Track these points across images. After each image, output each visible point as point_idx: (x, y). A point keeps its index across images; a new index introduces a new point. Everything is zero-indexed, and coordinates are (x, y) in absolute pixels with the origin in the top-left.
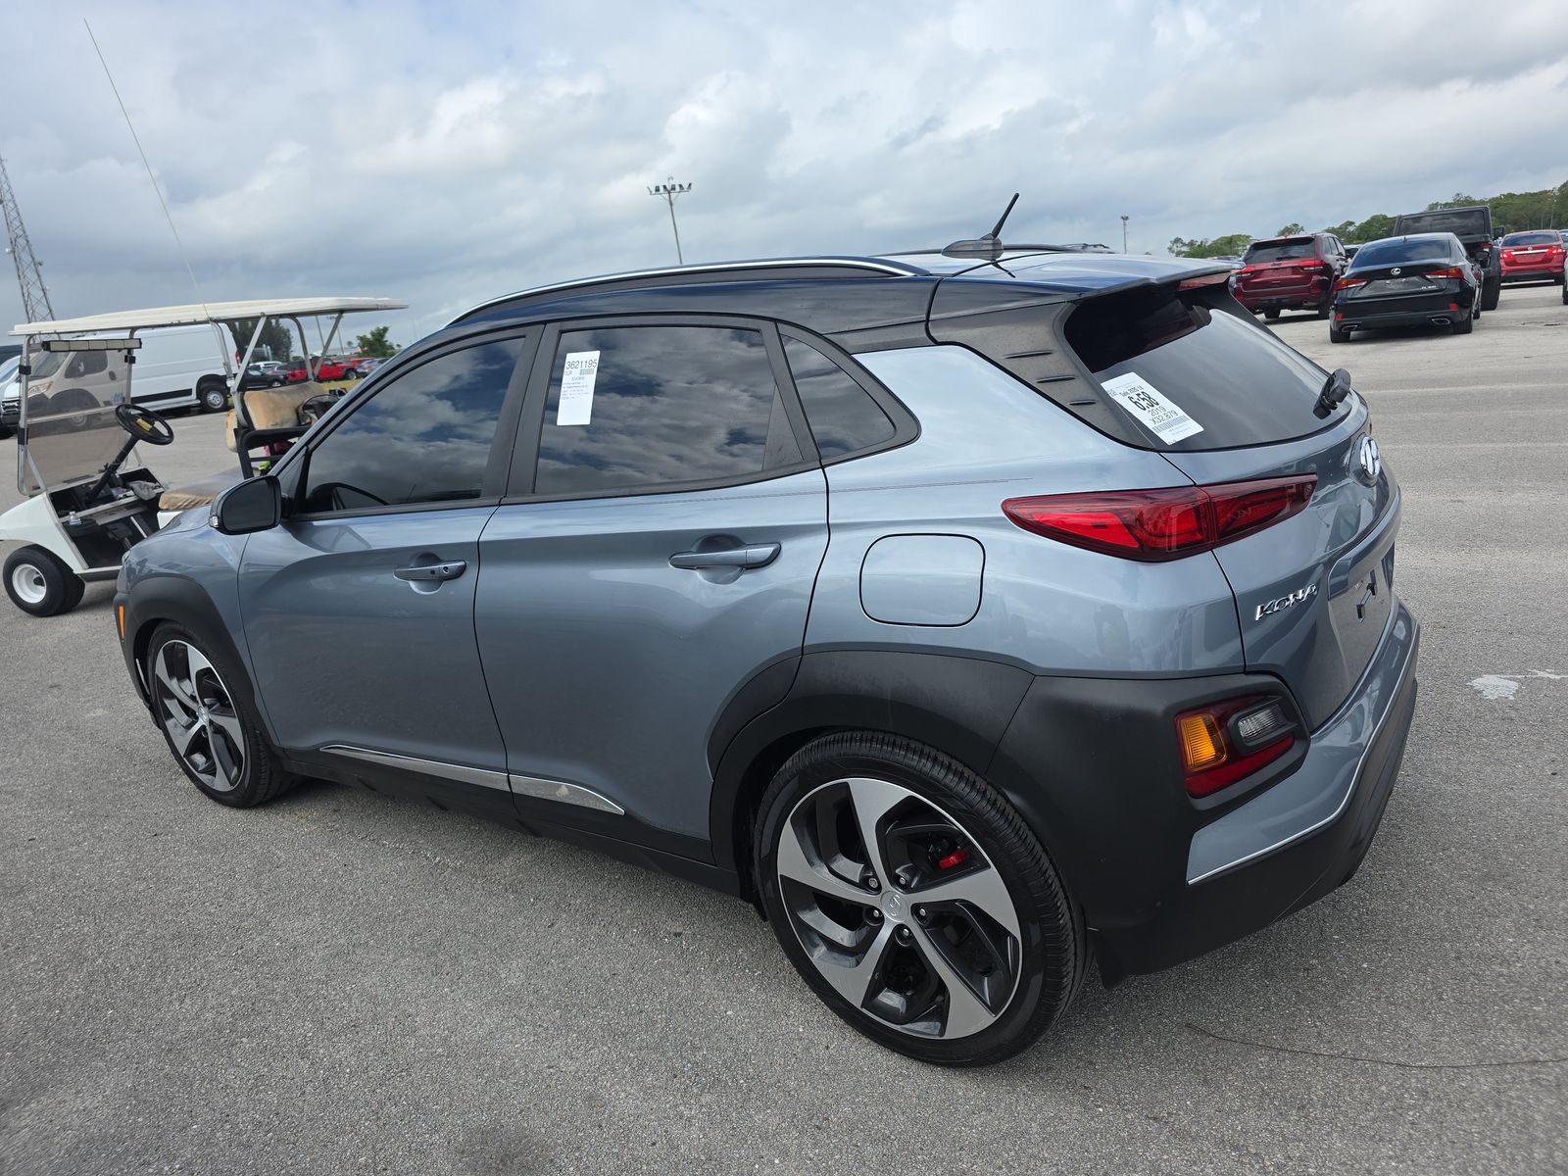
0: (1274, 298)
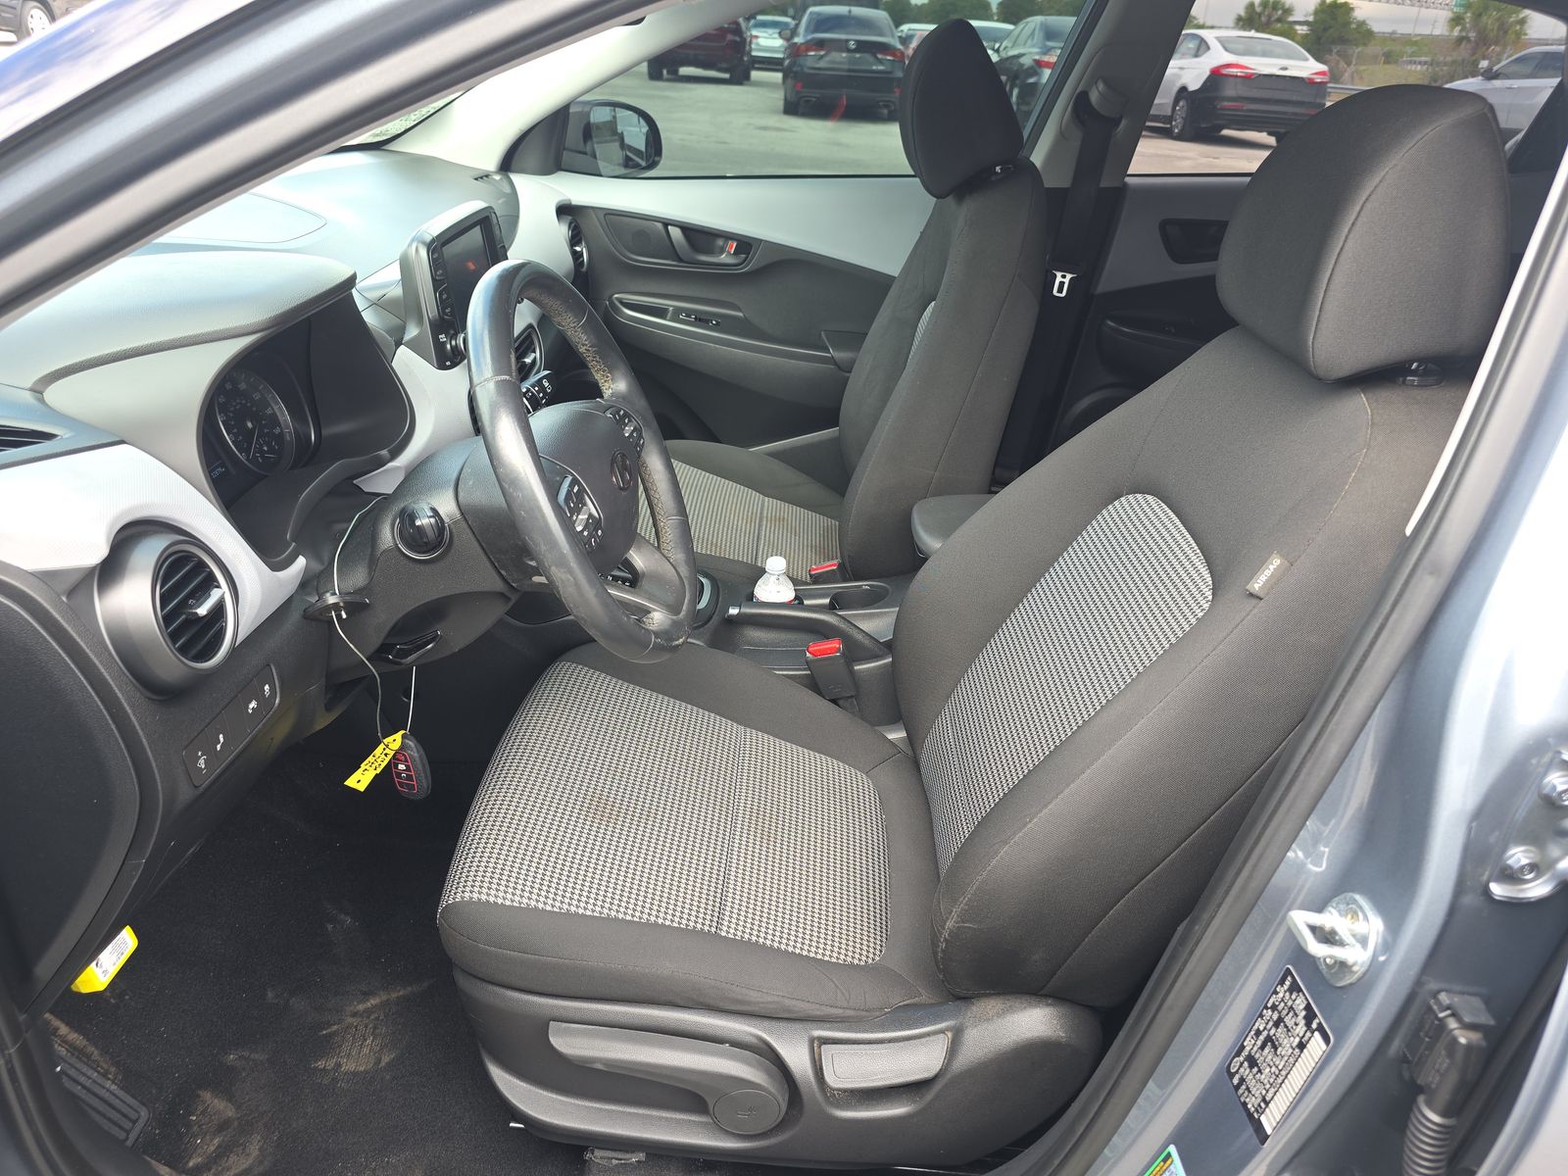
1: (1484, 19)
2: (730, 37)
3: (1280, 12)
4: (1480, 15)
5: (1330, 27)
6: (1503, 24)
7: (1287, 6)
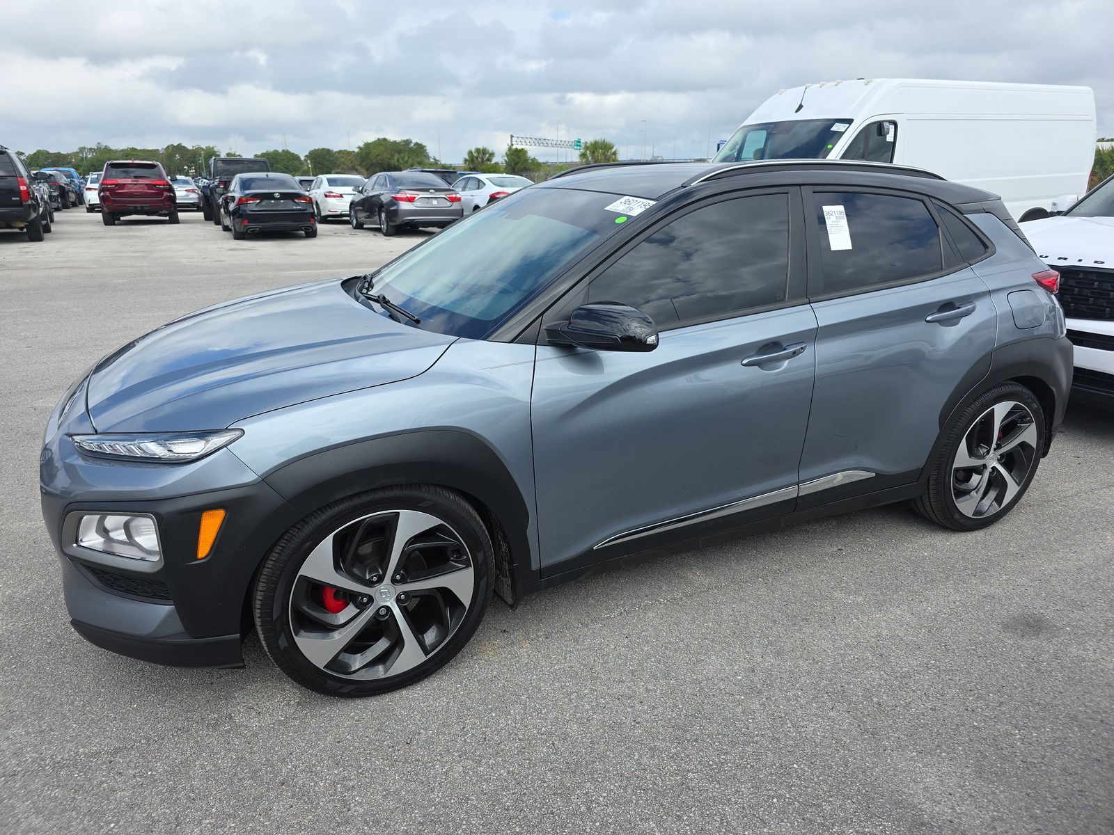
0: (138, 205)
1: (596, 154)
2: (166, 194)
3: (487, 155)
4: (594, 152)
5: (518, 163)
6: (606, 156)
7: (490, 152)
